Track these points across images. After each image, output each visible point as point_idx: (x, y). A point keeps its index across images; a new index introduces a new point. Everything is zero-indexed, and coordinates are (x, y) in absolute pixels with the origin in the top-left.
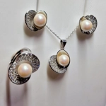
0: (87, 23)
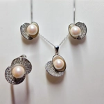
0: (76, 29)
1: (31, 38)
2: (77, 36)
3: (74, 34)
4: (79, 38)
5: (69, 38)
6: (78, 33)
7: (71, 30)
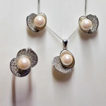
1: (37, 30)
2: (88, 29)
3: (85, 27)
4: (90, 32)
5: (79, 32)
6: (89, 26)
7: (82, 23)
